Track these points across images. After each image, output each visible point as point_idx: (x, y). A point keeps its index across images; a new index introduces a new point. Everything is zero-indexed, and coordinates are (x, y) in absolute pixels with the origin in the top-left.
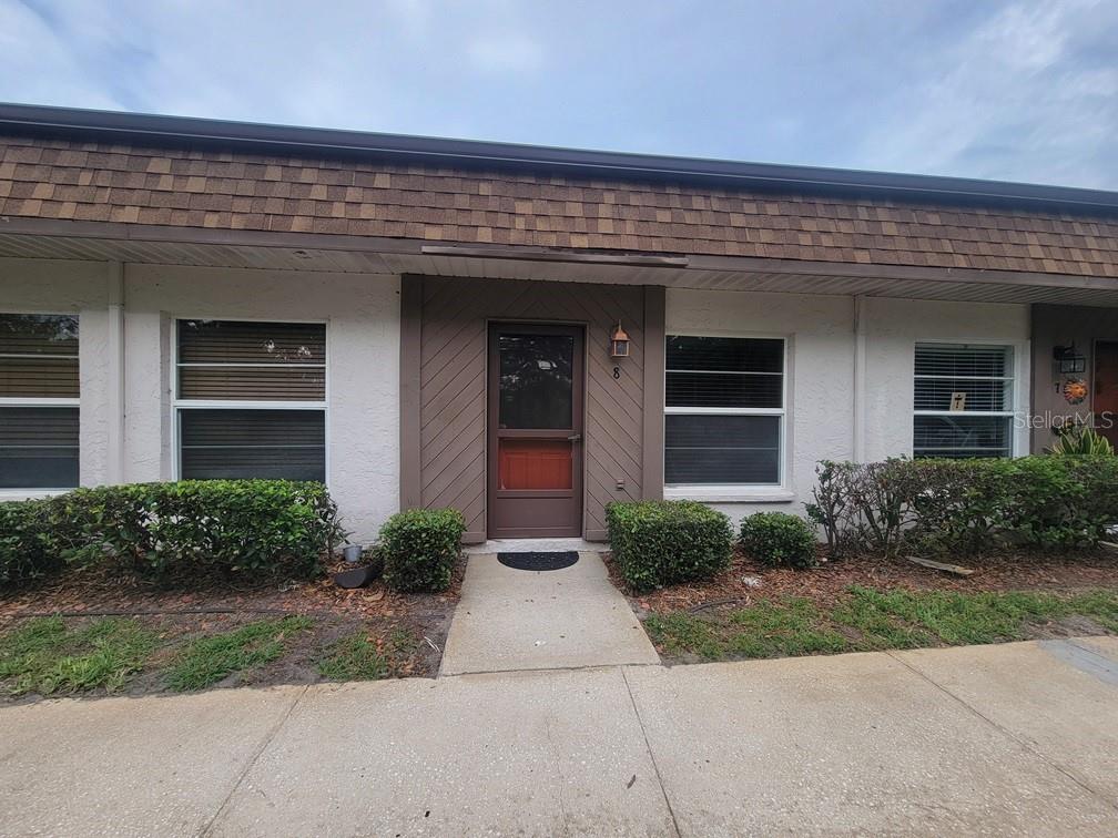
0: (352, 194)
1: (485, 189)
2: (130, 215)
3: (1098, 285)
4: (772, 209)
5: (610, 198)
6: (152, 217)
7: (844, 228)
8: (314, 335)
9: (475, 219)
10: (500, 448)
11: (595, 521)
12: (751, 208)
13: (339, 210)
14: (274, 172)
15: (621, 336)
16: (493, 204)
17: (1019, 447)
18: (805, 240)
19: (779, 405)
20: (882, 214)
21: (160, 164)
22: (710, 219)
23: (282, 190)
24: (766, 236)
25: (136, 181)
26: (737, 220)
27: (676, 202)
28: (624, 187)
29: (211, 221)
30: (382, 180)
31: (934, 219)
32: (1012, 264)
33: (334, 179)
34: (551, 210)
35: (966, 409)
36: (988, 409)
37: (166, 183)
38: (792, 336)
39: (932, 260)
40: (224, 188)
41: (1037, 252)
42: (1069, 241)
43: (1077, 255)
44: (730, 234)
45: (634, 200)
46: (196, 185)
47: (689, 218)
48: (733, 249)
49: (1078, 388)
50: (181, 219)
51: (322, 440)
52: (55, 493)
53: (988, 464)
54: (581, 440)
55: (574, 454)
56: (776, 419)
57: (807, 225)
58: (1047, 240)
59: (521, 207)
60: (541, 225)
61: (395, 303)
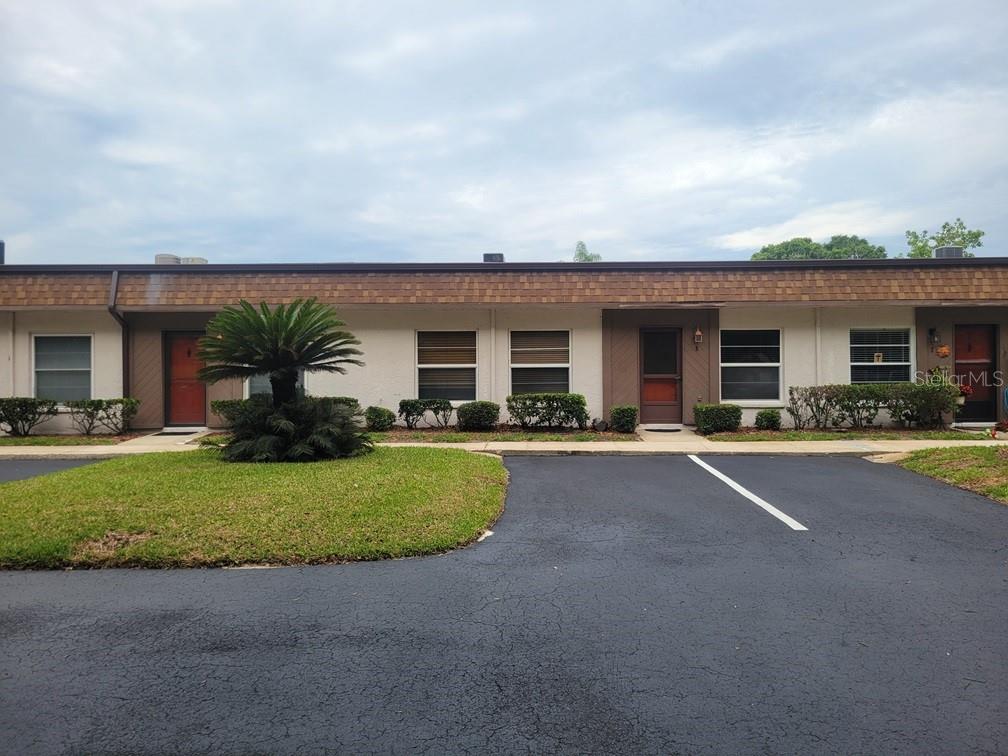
0: (592, 285)
1: (641, 279)
2: (518, 299)
3: (928, 304)
4: (765, 278)
5: (692, 278)
6: (525, 300)
7: (798, 284)
8: (565, 335)
9: (639, 292)
10: (645, 382)
11: (689, 415)
12: (755, 278)
13: (588, 292)
14: (562, 278)
15: (698, 333)
16: (646, 285)
17: (913, 378)
18: (779, 291)
19: (778, 362)
20: (817, 276)
21: (523, 278)
22: (736, 284)
23: (567, 286)
24: (761, 291)
25: (517, 286)
26: (748, 284)
27: (721, 278)
28: (698, 273)
29: (544, 300)
30: (602, 278)
31: (844, 277)
32: (881, 297)
33: (584, 279)
34: (668, 286)
35: (883, 361)
36: (901, 361)
37: (527, 286)
38: (783, 328)
39: (840, 297)
40: (546, 286)
41: (895, 289)
42: (915, 282)
43: (918, 289)
44: (744, 291)
45: (703, 279)
46: (537, 286)
47: (727, 285)
48: (745, 298)
49: (945, 350)
50: (534, 300)
51: (568, 380)
52: (468, 402)
53: (900, 384)
54: (681, 380)
55: (678, 385)
56: (777, 368)
57: (780, 284)
58: (903, 283)
59: (656, 285)
60: (665, 293)
61: (599, 320)
